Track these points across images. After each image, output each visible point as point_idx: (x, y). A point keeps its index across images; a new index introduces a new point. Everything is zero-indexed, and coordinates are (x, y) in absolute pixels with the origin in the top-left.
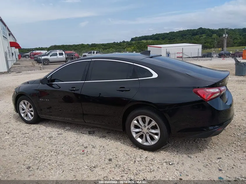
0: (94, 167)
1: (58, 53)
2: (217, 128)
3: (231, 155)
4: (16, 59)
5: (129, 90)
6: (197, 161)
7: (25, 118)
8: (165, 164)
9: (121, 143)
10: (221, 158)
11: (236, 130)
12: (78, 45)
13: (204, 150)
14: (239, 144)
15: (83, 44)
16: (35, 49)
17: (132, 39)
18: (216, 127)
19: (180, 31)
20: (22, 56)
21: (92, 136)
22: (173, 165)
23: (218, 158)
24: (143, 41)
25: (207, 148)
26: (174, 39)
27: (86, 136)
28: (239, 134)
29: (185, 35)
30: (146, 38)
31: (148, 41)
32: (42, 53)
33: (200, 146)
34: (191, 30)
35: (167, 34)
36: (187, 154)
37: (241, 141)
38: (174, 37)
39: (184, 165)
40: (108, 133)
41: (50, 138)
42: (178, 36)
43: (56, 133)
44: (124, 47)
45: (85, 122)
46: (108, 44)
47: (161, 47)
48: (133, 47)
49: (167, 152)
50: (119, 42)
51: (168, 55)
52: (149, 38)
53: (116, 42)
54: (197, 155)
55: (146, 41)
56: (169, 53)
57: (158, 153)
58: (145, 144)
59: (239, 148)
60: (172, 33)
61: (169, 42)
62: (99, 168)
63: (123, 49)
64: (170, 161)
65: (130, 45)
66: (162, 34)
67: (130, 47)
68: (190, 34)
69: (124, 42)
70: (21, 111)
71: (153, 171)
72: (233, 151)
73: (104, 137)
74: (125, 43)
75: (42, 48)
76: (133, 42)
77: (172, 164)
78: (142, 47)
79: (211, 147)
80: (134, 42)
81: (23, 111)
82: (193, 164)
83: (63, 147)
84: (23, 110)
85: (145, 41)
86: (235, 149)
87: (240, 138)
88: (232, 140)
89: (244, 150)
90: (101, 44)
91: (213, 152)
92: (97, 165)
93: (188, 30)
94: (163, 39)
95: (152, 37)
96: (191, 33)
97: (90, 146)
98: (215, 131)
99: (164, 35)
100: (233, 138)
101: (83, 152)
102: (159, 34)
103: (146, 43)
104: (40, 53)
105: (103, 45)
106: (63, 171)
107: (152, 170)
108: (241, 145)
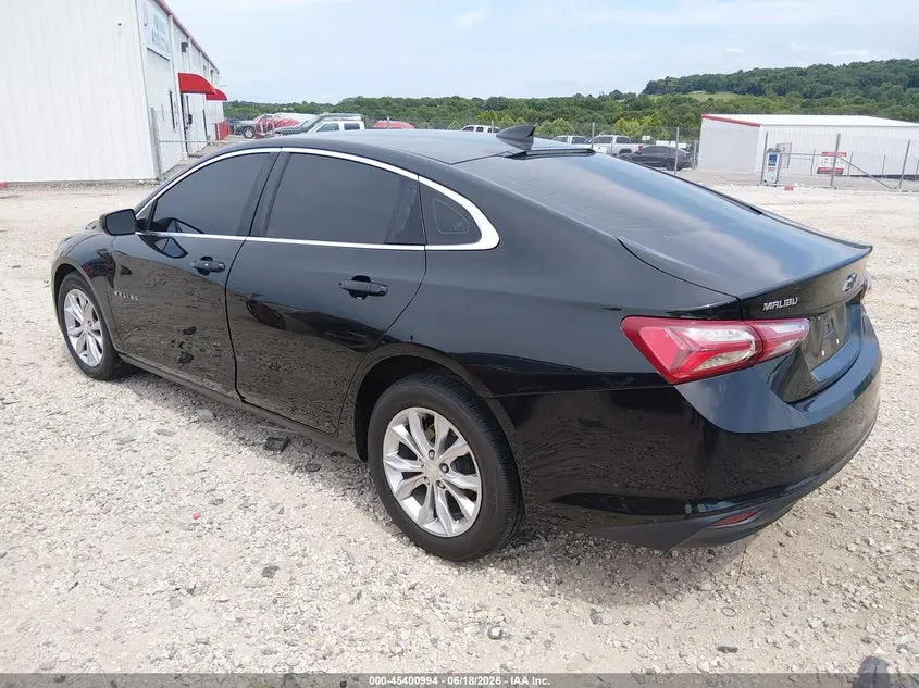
0: (191, 591)
1: (341, 124)
2: (722, 511)
3: (793, 644)
4: (208, 137)
5: (382, 294)
6: (617, 644)
7: (81, 356)
8: (470, 629)
9: (359, 505)
10: (734, 650)
11: (886, 523)
12: (440, 101)
13: (679, 597)
14: (865, 593)
15: (458, 98)
16: (289, 105)
17: (652, 88)
18: (722, 505)
19: (854, 66)
20: (232, 128)
21: (273, 457)
22: (503, 642)
23: (722, 649)
24: (695, 95)
25: (698, 589)
26: (828, 93)
27: (249, 453)
28: (889, 547)
29: (878, 82)
30: (708, 83)
31: (717, 97)
32: (297, 123)
33: (674, 574)
34: (904, 62)
35: (801, 72)
36: (592, 602)
37: (881, 585)
38: (827, 87)
39: (549, 652)
40: (335, 454)
41: (122, 442)
42: (847, 84)
43: (155, 426)
44: (614, 117)
45: (243, 401)
46: (554, 103)
47: (758, 125)
48: (648, 119)
49: (514, 577)
50: (596, 96)
51: (773, 158)
52: (720, 84)
53: (585, 95)
54: (634, 613)
55: (707, 97)
56: (778, 150)
57: (476, 573)
58: (431, 527)
59: (850, 618)
60: (822, 73)
61: (803, 106)
62: (206, 598)
63: (609, 123)
64: (501, 618)
65: (638, 107)
66: (777, 71)
67: (639, 117)
68: (901, 80)
69: (617, 95)
70: (72, 329)
71: (401, 654)
72: (815, 623)
73: (311, 468)
74: (620, 101)
75: (312, 103)
76: (651, 97)
77: (499, 637)
78: (689, 119)
79: (723, 587)
80: (654, 98)
81: (78, 330)
82: (588, 655)
83: (138, 487)
84: (78, 324)
85: (701, 96)
86: (831, 620)
87: (882, 566)
88: (840, 569)
89: (870, 629)
90: (527, 101)
91: (718, 611)
92: (206, 586)
93: (893, 62)
94: (781, 92)
95: (735, 82)
96: (902, 75)
97: (237, 499)
98: (703, 526)
99: (784, 77)
100: (852, 560)
101: (194, 521)
102: (765, 72)
103: (705, 103)
104: (291, 122)
105: (532, 103)
106: (77, 584)
107: (398, 650)
108: (867, 603)
